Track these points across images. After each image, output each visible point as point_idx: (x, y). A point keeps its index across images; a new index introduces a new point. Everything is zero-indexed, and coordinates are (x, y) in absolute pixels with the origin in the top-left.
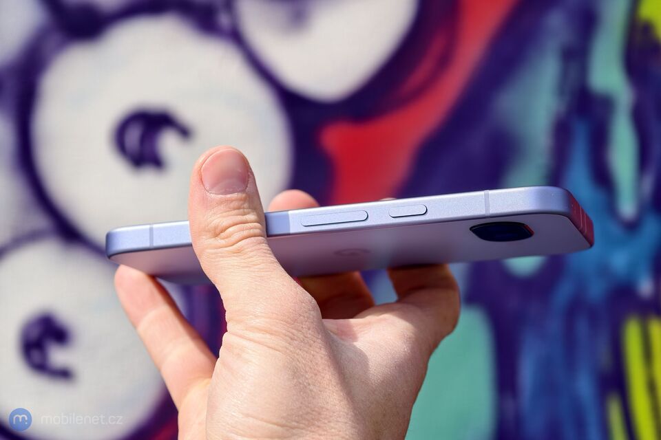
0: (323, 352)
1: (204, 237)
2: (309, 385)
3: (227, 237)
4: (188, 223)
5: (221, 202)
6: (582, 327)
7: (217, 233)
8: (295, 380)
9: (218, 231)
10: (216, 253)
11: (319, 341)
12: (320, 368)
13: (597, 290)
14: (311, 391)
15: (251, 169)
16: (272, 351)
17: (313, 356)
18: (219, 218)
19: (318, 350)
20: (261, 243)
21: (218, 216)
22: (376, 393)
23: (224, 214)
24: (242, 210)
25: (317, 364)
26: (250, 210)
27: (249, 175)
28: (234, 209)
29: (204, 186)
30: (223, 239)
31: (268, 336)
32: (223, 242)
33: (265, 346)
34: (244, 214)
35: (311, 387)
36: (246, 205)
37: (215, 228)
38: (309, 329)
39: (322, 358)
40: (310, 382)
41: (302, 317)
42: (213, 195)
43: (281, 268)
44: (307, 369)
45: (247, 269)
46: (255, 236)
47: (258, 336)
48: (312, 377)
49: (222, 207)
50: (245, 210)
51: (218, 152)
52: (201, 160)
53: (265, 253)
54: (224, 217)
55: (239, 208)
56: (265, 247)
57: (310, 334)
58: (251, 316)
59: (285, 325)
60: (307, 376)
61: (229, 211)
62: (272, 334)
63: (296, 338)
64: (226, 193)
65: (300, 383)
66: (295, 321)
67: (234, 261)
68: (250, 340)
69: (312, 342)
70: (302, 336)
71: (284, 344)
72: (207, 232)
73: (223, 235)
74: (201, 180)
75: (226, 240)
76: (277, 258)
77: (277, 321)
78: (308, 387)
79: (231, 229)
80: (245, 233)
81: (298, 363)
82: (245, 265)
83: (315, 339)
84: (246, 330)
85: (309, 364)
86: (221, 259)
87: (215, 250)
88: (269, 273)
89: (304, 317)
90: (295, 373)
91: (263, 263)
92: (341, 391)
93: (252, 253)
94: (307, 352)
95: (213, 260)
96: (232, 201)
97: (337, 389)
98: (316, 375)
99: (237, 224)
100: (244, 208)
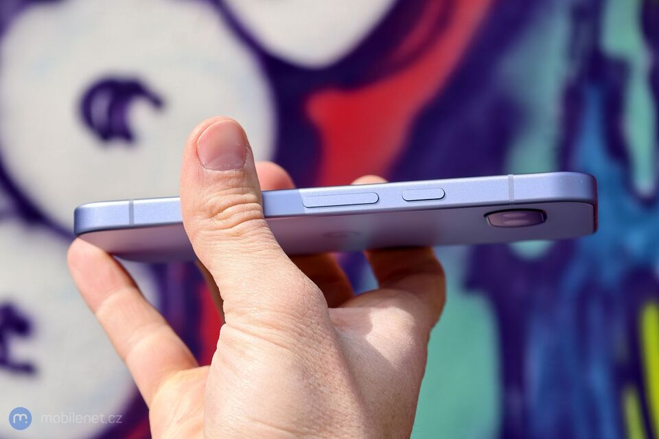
0: (333, 349)
1: (199, 217)
2: (319, 385)
3: (225, 218)
4: (178, 199)
5: (218, 179)
6: (595, 314)
7: (213, 213)
8: (305, 381)
9: (215, 211)
10: (211, 235)
11: (329, 337)
12: (330, 368)
13: (611, 273)
14: (322, 392)
15: (248, 143)
16: (279, 349)
17: (323, 353)
18: (217, 196)
19: (328, 347)
20: (262, 226)
21: (216, 194)
22: (386, 393)
23: (222, 192)
24: (241, 188)
25: (327, 362)
26: (249, 189)
27: (246, 150)
28: (233, 187)
29: (199, 160)
30: (220, 220)
31: (274, 331)
32: (220, 223)
33: (272, 342)
34: (243, 193)
35: (322, 388)
36: (244, 183)
37: (212, 207)
38: (318, 325)
39: (332, 356)
40: (320, 382)
41: (311, 311)
42: (209, 171)
43: (285, 254)
44: (317, 368)
45: (248, 255)
46: (256, 218)
47: (263, 331)
48: (322, 377)
49: (219, 185)
50: (244, 189)
51: (215, 124)
52: (197, 131)
53: (267, 237)
54: (222, 195)
55: (237, 186)
56: (266, 230)
57: (319, 329)
58: (255, 308)
59: (292, 319)
60: (317, 376)
61: (227, 189)
62: (278, 329)
63: (305, 334)
64: (223, 169)
65: (310, 384)
66: (304, 315)
67: (234, 244)
68: (254, 335)
69: (321, 338)
70: (311, 332)
71: (292, 340)
72: (202, 211)
73: (221, 215)
74: (197, 154)
75: (224, 221)
76: (280, 244)
77: (285, 315)
78: (318, 388)
79: (229, 210)
80: (246, 214)
81: (307, 362)
82: (246, 250)
83: (324, 335)
84: (250, 323)
85: (320, 363)
86: (218, 242)
87: (212, 232)
88: (273, 260)
89: (313, 310)
90: (305, 372)
91: (266, 249)
92: (353, 392)
93: (254, 237)
94: (316, 350)
95: (208, 243)
96: (231, 178)
97: (349, 390)
98: (326, 374)
99: (236, 204)
100: (242, 187)
